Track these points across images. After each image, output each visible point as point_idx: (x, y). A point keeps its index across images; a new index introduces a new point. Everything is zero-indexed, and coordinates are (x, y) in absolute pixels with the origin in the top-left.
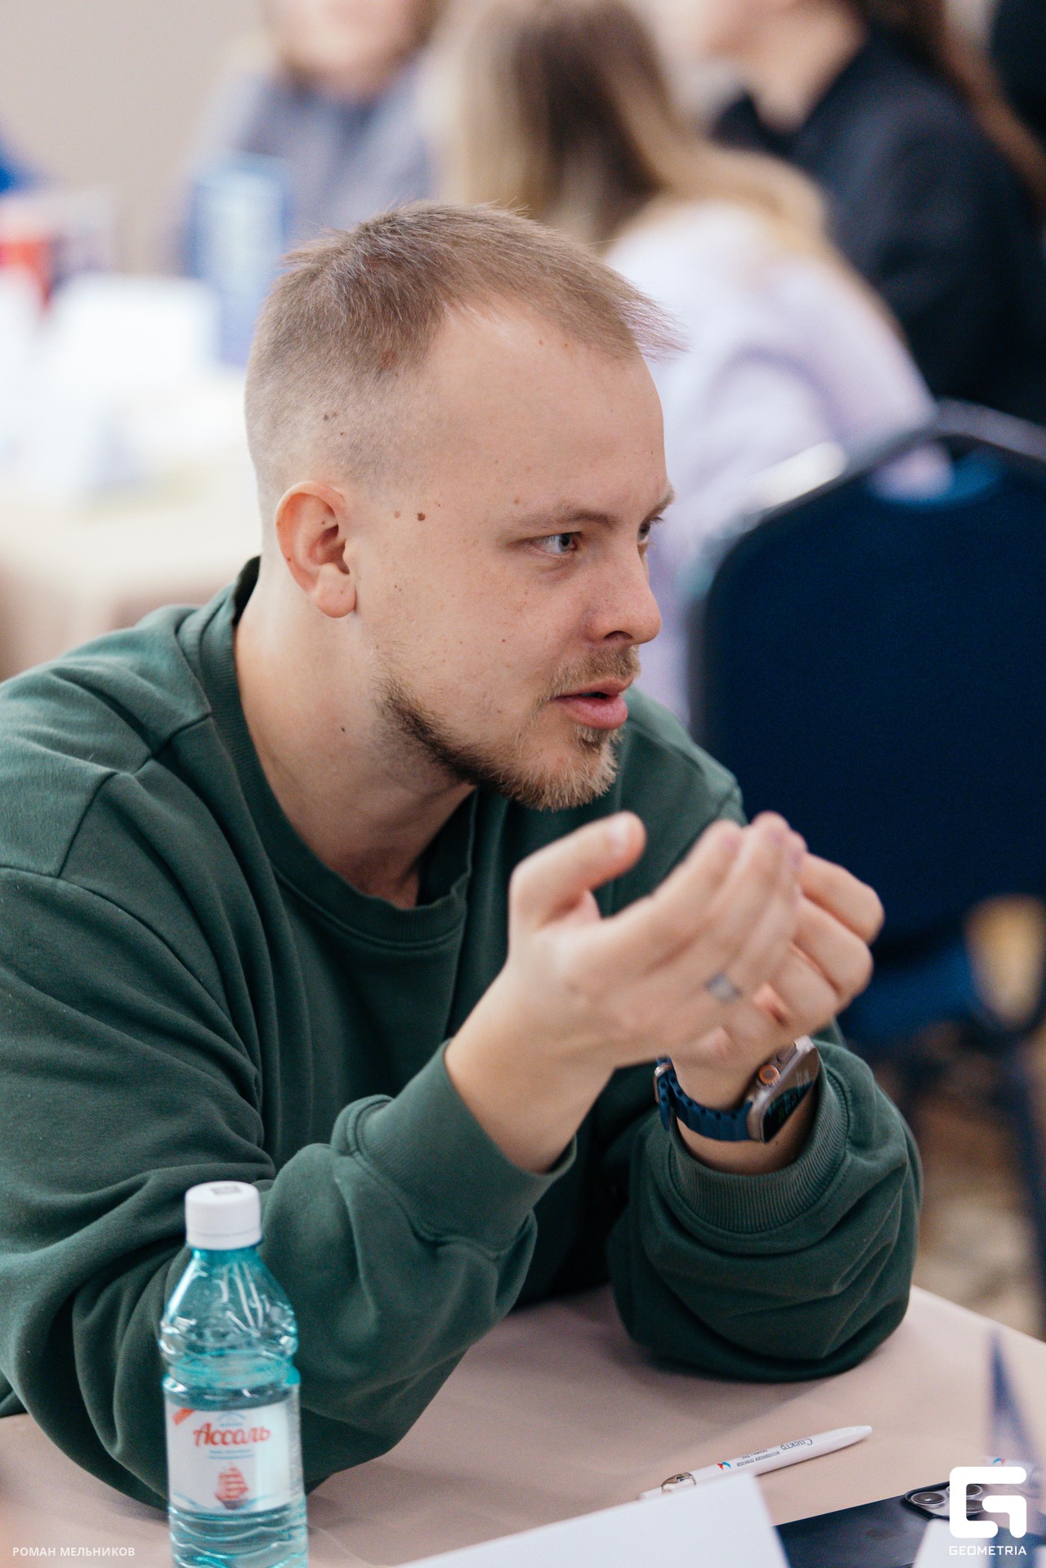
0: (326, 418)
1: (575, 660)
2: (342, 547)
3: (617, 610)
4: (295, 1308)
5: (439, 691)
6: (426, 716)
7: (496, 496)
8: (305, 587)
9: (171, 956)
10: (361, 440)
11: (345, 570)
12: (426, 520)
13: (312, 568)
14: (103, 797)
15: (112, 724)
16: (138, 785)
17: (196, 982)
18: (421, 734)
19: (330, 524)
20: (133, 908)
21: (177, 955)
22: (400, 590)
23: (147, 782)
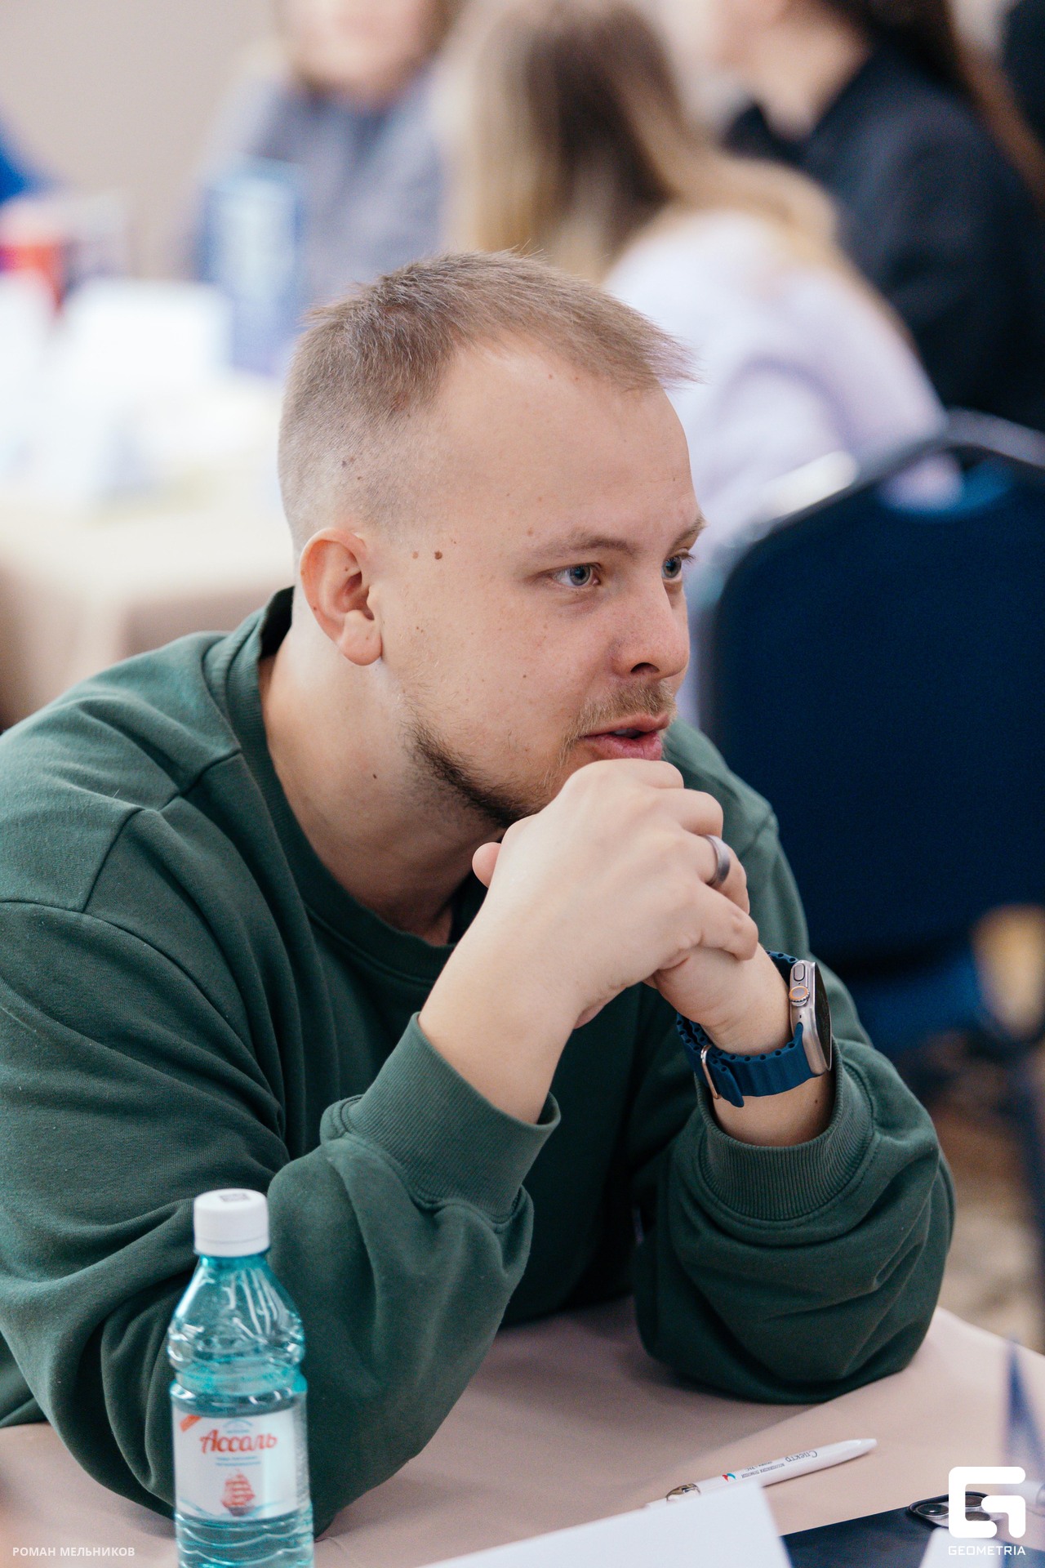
0: (344, 464)
1: (602, 694)
2: (367, 593)
3: (642, 642)
4: (301, 1315)
5: (465, 731)
6: (454, 758)
7: (509, 529)
8: (332, 637)
9: (197, 992)
10: (377, 482)
11: (370, 617)
12: (443, 558)
13: (338, 615)
14: (128, 831)
15: (138, 763)
16: (164, 822)
17: (222, 1019)
18: (452, 778)
19: (353, 571)
20: (159, 943)
21: (203, 991)
22: (422, 631)
23: (173, 819)
